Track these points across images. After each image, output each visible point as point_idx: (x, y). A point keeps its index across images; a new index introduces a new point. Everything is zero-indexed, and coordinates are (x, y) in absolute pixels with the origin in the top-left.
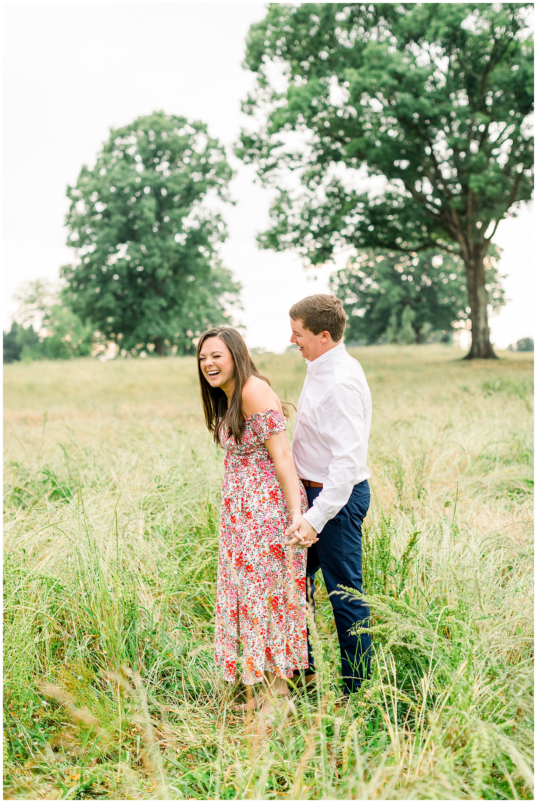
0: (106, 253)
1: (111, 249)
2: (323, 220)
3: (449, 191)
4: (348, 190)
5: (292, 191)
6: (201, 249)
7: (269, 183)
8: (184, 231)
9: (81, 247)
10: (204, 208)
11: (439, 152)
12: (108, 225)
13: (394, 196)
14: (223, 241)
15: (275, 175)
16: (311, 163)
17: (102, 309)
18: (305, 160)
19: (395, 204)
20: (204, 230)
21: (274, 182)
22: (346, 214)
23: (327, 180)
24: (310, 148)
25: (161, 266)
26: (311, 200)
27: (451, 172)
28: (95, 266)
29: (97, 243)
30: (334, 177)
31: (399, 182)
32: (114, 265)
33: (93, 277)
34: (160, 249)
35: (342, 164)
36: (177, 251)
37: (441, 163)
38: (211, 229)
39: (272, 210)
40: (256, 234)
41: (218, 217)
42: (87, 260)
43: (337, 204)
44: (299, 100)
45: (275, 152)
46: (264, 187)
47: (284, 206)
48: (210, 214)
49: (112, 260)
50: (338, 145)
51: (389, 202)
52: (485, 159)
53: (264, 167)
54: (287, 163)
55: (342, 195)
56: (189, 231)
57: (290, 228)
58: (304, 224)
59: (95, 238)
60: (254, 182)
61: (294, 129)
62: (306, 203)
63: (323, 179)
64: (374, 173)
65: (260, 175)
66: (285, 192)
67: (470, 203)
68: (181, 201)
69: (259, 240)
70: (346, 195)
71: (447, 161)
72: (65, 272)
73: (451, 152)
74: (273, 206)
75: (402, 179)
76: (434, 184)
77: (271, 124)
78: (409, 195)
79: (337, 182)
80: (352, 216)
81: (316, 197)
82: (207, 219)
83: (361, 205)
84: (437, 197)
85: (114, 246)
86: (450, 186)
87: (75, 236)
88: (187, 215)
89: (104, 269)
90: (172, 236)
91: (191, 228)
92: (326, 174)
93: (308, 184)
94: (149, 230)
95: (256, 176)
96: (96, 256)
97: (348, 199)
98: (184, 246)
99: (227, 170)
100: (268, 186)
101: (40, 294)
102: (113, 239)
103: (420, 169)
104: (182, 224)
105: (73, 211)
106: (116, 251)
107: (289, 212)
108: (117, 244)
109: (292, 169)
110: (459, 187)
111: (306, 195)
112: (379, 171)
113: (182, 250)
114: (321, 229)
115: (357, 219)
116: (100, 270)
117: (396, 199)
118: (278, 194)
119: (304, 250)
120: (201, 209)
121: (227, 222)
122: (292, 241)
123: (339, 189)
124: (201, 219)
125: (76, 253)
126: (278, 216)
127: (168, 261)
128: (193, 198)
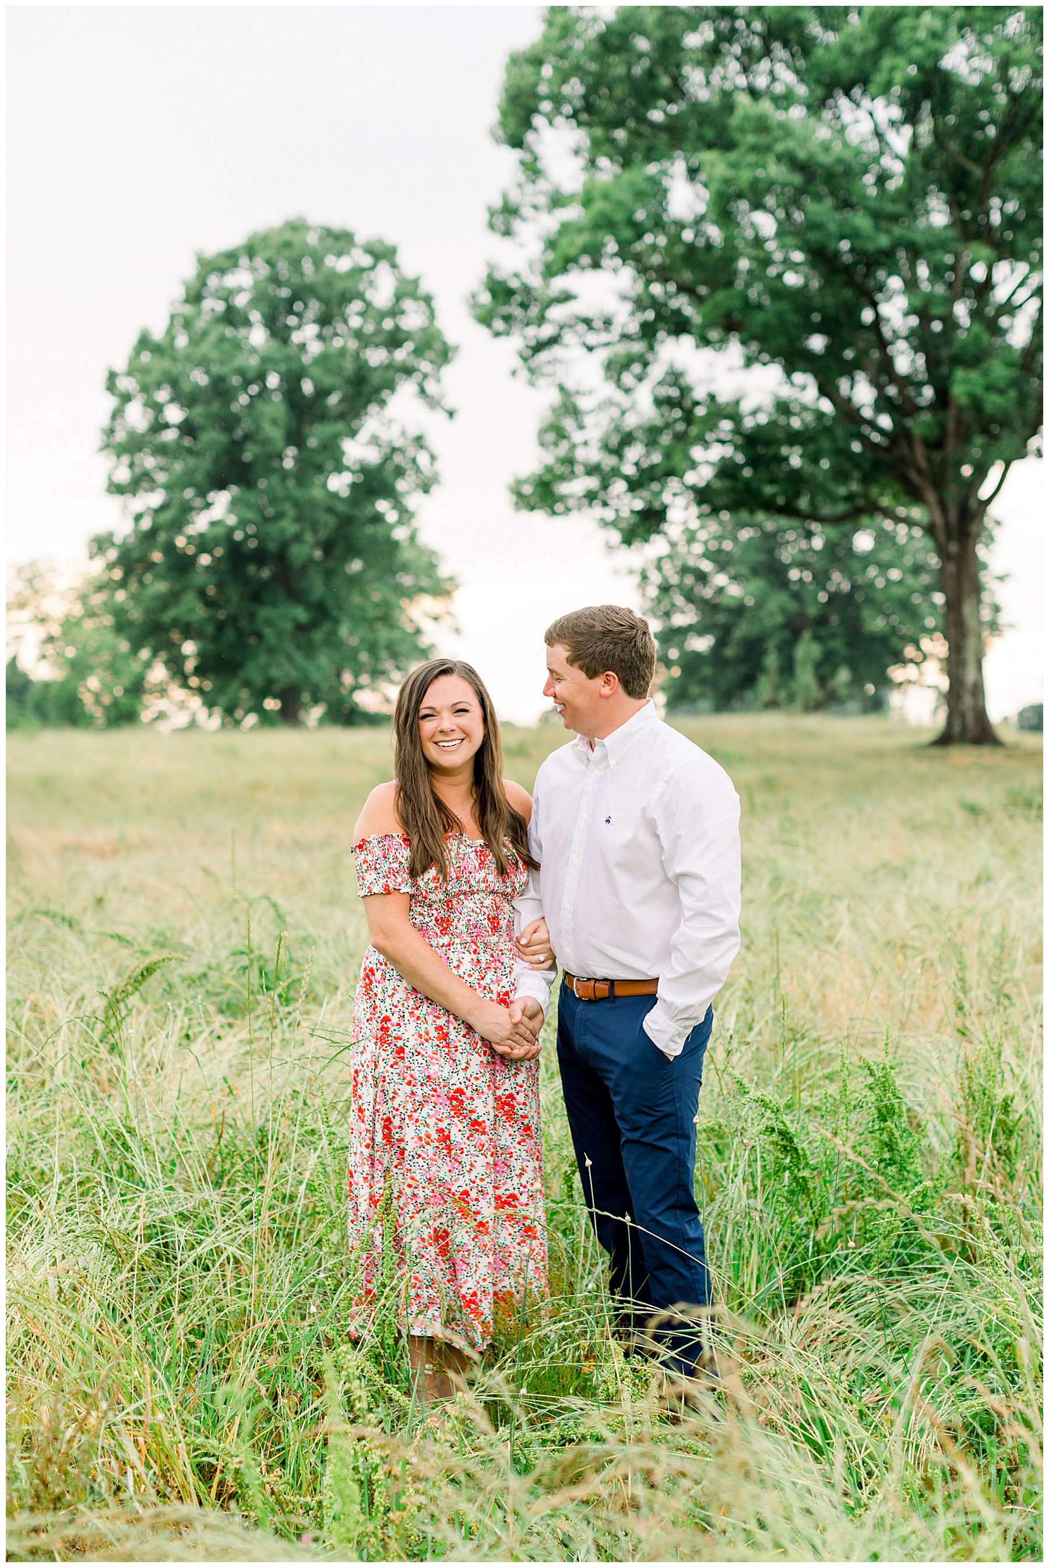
0: (186, 511)
1: (198, 502)
2: (648, 454)
3: (907, 399)
4: (699, 393)
5: (590, 392)
6: (382, 506)
7: (542, 375)
8: (348, 468)
9: (134, 493)
10: (390, 422)
11: (890, 319)
12: (190, 451)
13: (794, 408)
14: (426, 492)
15: (555, 361)
16: (625, 337)
17: (176, 623)
18: (617, 330)
19: (796, 423)
20: (389, 467)
21: (554, 374)
22: (694, 442)
23: (657, 371)
24: (628, 307)
25: (298, 538)
26: (623, 413)
27: (913, 361)
28: (162, 537)
29: (169, 487)
30: (672, 366)
31: (807, 380)
32: (201, 535)
33: (157, 557)
34: (296, 504)
35: (687, 341)
36: (330, 510)
37: (891, 343)
38: (403, 465)
39: (543, 431)
40: (511, 480)
41: (419, 441)
42: (146, 524)
43: (676, 421)
44: (609, 207)
45: (556, 313)
46: (531, 384)
47: (569, 424)
48: (403, 433)
49: (200, 523)
50: (684, 300)
51: (782, 420)
52: (986, 338)
53: (533, 343)
54: (580, 336)
55: (687, 403)
56: (357, 467)
57: (579, 469)
58: (609, 461)
59: (161, 477)
61: (596, 266)
62: (612, 420)
63: (650, 369)
64: (757, 359)
65: (525, 359)
66: (573, 394)
67: (951, 426)
68: (341, 408)
69: (516, 492)
70: (697, 403)
71: (907, 338)
72: (100, 548)
73: (914, 321)
74: (547, 423)
75: (813, 373)
76: (879, 387)
77: (550, 256)
78: (826, 406)
79: (678, 376)
80: (707, 445)
81: (633, 407)
82: (397, 445)
83: (726, 425)
84: (884, 412)
85: (202, 493)
86: (911, 391)
87: (123, 475)
88: (353, 433)
89: (180, 542)
90: (322, 478)
91: (361, 462)
92: (655, 360)
93: (618, 380)
94: (275, 464)
95: (517, 362)
96: (167, 516)
97: (701, 411)
98: (347, 498)
99: (437, 346)
100: (541, 382)
101: (37, 592)
102: (200, 481)
103: (849, 354)
104: (343, 453)
105: (118, 421)
106: (208, 505)
107: (577, 437)
108: (210, 490)
109: (590, 349)
110: (929, 392)
111: (614, 402)
112: (766, 357)
113: (341, 507)
114: (642, 471)
115: (717, 453)
116: (172, 546)
117: (798, 415)
118: (557, 398)
119: (609, 514)
120: (382, 424)
121: (436, 451)
122: (585, 496)
123: (682, 390)
124: (384, 445)
125: (125, 507)
126: (556, 444)
127: (315, 530)
128: (368, 401)
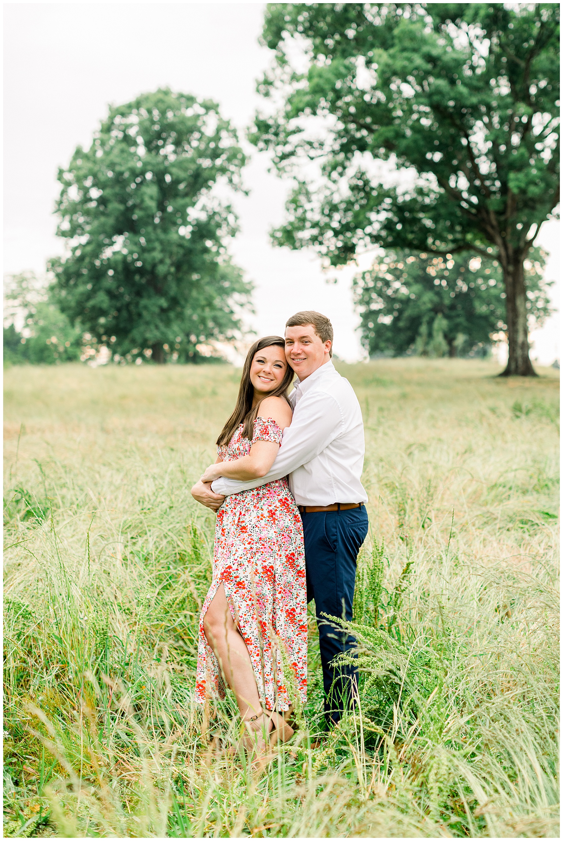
0: (100, 247)
1: (107, 241)
2: (345, 216)
3: (487, 188)
4: (374, 184)
5: (312, 182)
6: (209, 243)
7: (285, 172)
8: (190, 223)
9: (72, 237)
10: (213, 198)
11: (477, 144)
12: (103, 214)
13: (425, 190)
14: (233, 235)
15: (293, 165)
16: (334, 152)
17: (93, 308)
18: (327, 148)
19: (427, 201)
20: (213, 223)
21: (292, 171)
22: (371, 210)
23: (351, 171)
24: (333, 136)
25: (161, 262)
26: (332, 194)
27: (490, 167)
28: (87, 260)
29: (90, 233)
30: (359, 168)
31: (432, 176)
32: (108, 259)
33: (85, 271)
34: (161, 242)
35: (368, 154)
36: (180, 246)
37: (479, 157)
38: (220, 221)
39: (288, 203)
41: (228, 208)
42: (78, 253)
43: (362, 198)
44: (321, 82)
45: (294, 139)
46: (280, 176)
47: (302, 199)
48: (220, 204)
49: (107, 253)
50: (364, 132)
51: (420, 199)
52: (527, 154)
53: (280, 155)
54: (307, 151)
55: (368, 189)
56: (195, 223)
57: (308, 224)
58: (324, 220)
59: (88, 228)
60: (269, 170)
61: (314, 113)
62: (326, 197)
63: (347, 170)
64: (403, 165)
65: (276, 164)
66: (304, 183)
67: (509, 202)
68: (187, 190)
69: (273, 236)
70: (372, 189)
71: (486, 155)
72: (53, 265)
73: (490, 145)
74: (291, 198)
75: (435, 173)
76: (470, 180)
77: (289, 108)
78: (442, 191)
79: (363, 174)
80: (378, 212)
81: (338, 190)
82: (216, 211)
83: (388, 201)
84: (473, 194)
85: (110, 237)
86: (488, 183)
87: (66, 226)
88: (193, 204)
89: (97, 263)
90: (175, 228)
91: (197, 220)
92: (351, 165)
93: (329, 176)
94: (149, 220)
95: (271, 165)
96: (89, 249)
97: (375, 193)
98: (189, 240)
99: (239, 156)
100: (285, 175)
101: (24, 289)
102: (108, 229)
103: (455, 162)
104: (188, 215)
105: (65, 197)
106: (112, 244)
107: (308, 206)
108: (114, 235)
109: (312, 159)
110: (498, 184)
111: (327, 188)
112: (408, 164)
113: (187, 244)
114: (342, 226)
115: (383, 216)
116: (93, 265)
117: (428, 195)
118: (295, 185)
119: (324, 249)
120: (209, 199)
121: (238, 214)
122: (310, 239)
123: (364, 182)
124: (209, 210)
125: (67, 244)
126: (295, 210)
127: (170, 257)
128: (202, 187)
